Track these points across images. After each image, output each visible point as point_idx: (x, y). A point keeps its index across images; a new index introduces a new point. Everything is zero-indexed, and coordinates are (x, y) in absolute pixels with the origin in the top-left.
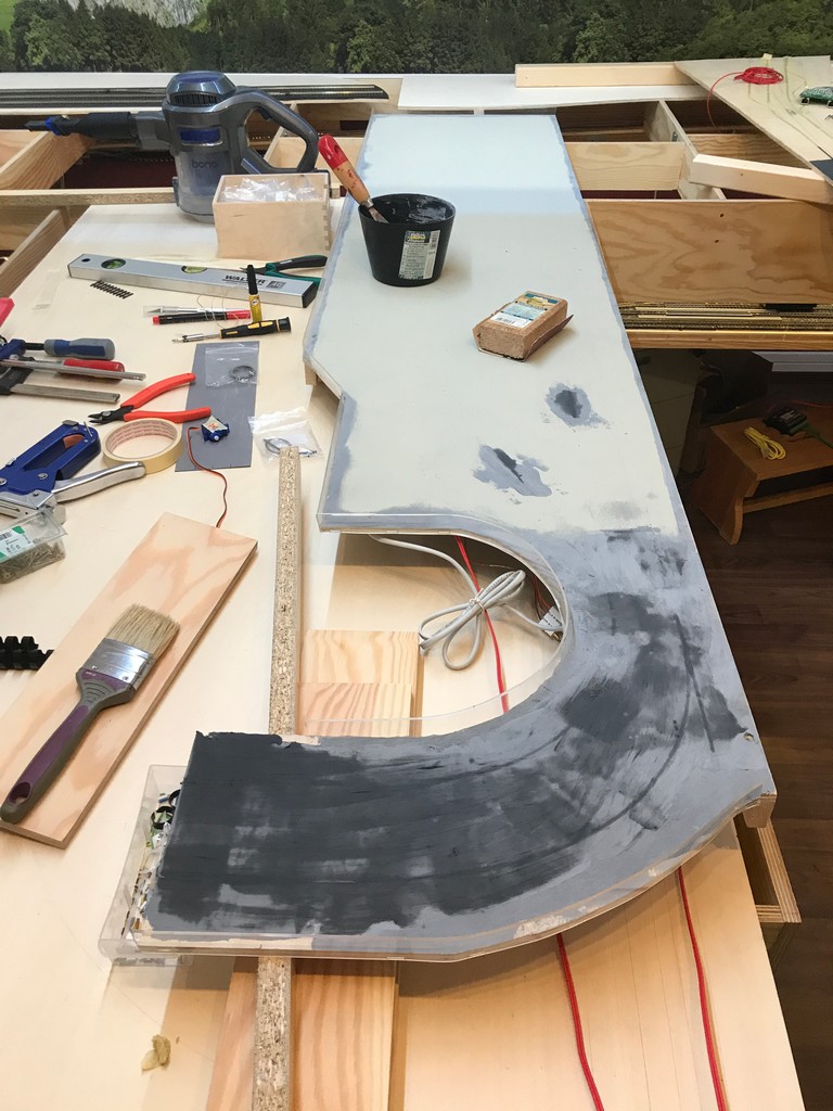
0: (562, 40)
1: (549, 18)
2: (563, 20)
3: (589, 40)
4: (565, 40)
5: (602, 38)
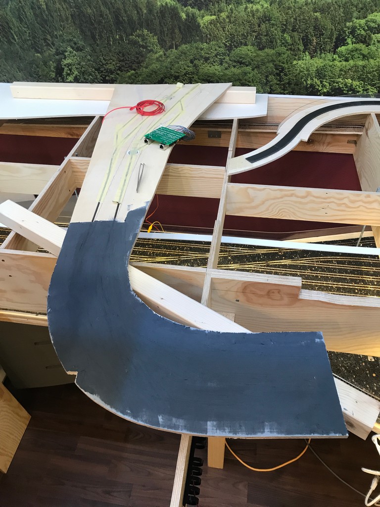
0: (52, 65)
1: (40, 50)
2: (50, 52)
3: (71, 65)
4: (55, 65)
5: (79, 64)
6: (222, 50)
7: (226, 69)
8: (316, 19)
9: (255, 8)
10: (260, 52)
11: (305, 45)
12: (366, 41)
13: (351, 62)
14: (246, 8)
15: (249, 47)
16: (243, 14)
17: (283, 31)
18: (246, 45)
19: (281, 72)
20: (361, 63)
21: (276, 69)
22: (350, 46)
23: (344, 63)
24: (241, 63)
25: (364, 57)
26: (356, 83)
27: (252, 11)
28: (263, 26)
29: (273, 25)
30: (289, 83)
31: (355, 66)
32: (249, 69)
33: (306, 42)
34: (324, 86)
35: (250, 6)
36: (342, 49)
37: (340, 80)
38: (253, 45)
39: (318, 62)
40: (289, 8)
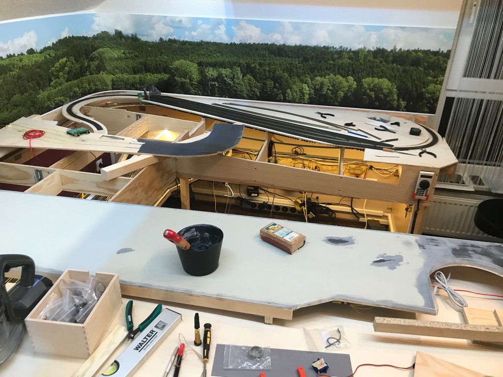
6: (6, 101)
7: (10, 112)
8: (38, 72)
9: (13, 73)
10: (23, 96)
11: (39, 86)
12: (57, 77)
13: (57, 89)
14: (10, 75)
15: (17, 95)
16: (9, 78)
17: (28, 82)
18: (16, 95)
19: (34, 104)
20: (60, 88)
21: (32, 103)
22: (54, 81)
23: (55, 90)
24: (16, 106)
25: (60, 84)
26: (62, 98)
27: (13, 75)
28: (19, 82)
29: (23, 80)
30: (39, 109)
31: (59, 90)
32: (20, 108)
33: (39, 85)
34: (52, 104)
35: (11, 73)
36: (52, 83)
37: (56, 99)
38: (18, 93)
39: (46, 93)
40: (27, 70)
